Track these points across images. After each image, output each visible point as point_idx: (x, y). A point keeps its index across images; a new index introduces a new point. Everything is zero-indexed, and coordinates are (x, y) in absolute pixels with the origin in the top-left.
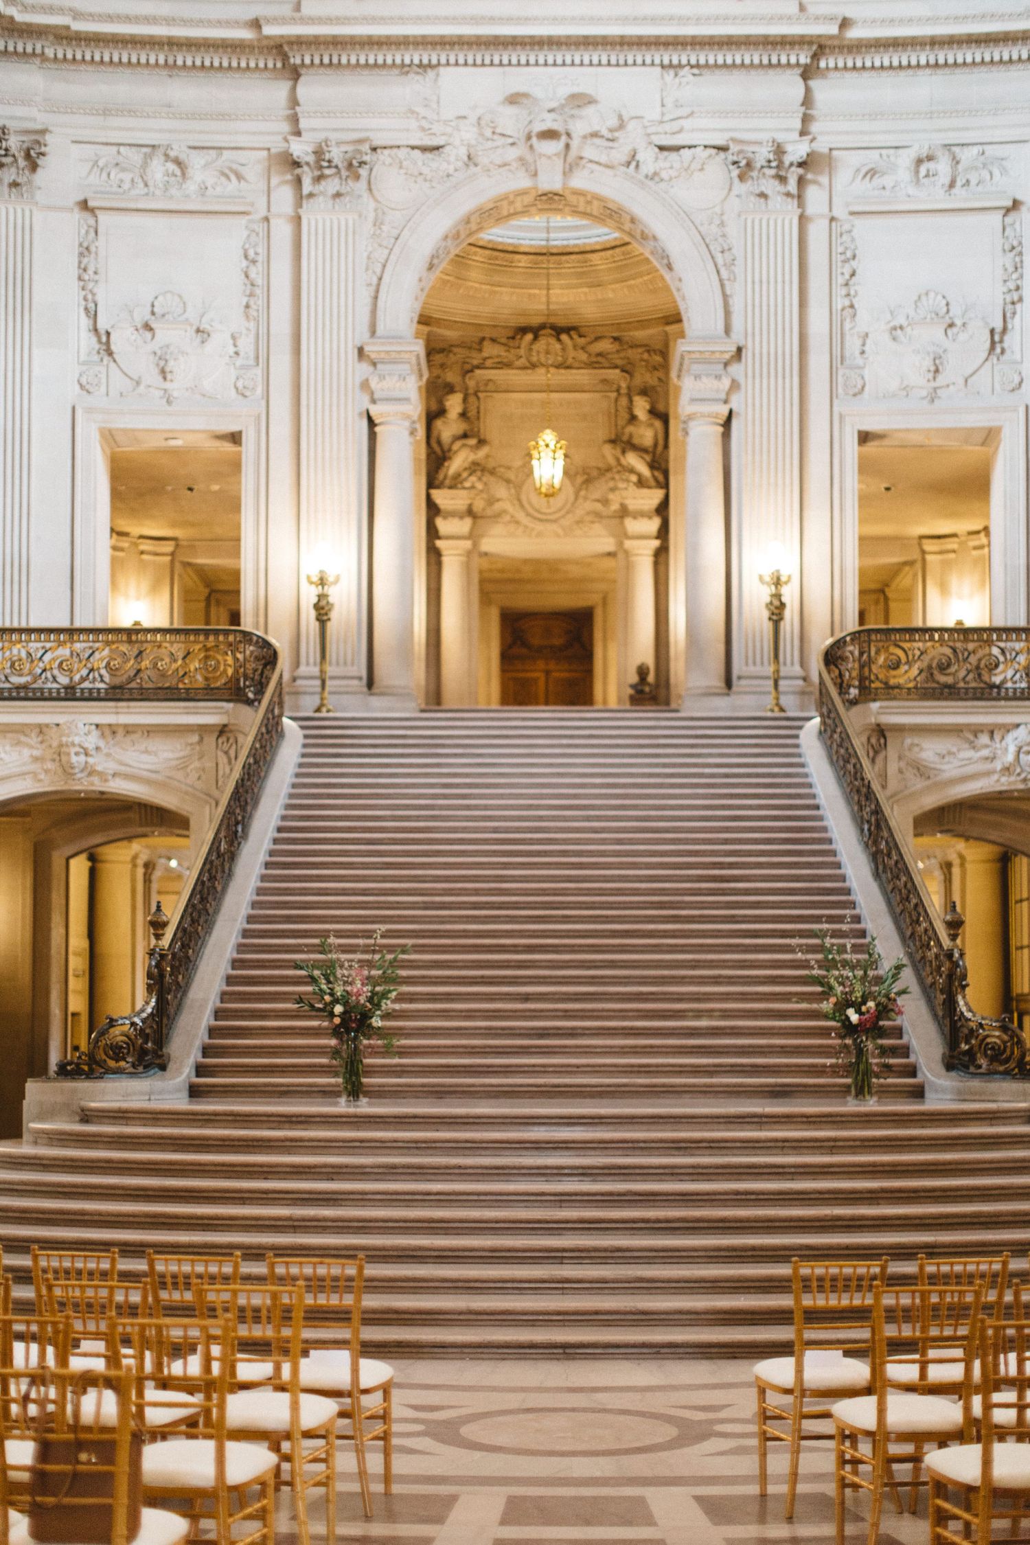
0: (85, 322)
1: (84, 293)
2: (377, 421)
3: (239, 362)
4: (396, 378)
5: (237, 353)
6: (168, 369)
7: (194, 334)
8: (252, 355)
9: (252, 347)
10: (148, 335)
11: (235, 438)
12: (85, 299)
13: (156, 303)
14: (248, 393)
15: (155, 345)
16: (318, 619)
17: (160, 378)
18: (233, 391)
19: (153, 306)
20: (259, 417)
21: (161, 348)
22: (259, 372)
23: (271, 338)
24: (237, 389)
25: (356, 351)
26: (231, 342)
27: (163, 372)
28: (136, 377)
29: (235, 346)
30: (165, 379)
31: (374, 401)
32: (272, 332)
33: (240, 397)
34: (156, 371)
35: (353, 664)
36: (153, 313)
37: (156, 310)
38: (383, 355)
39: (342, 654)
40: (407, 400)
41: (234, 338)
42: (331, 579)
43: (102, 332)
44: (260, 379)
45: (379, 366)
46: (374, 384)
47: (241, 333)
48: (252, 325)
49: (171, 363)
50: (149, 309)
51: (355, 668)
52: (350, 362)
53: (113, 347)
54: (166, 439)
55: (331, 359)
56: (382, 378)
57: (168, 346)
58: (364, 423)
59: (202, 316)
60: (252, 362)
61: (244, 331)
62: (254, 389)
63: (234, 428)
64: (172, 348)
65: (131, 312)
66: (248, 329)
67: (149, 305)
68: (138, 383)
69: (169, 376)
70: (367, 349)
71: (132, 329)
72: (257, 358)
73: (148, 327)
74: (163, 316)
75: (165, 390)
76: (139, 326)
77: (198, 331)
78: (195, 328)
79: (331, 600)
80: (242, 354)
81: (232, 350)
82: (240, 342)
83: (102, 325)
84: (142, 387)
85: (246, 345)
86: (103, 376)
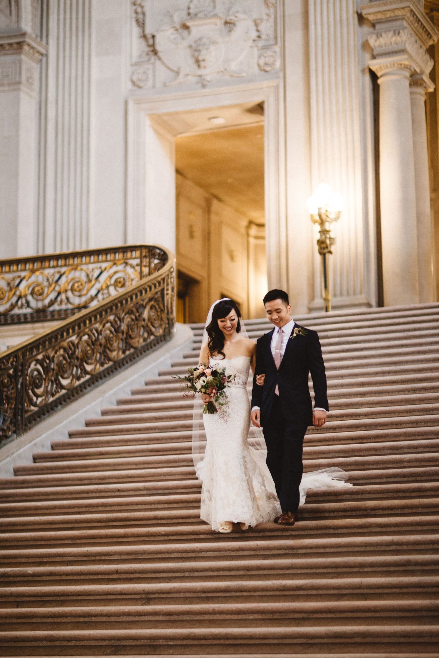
0: (136, 31)
1: (134, 8)
2: (379, 74)
3: (261, 44)
4: (391, 33)
5: (259, 37)
6: (201, 58)
7: (223, 26)
8: (272, 35)
9: (272, 29)
10: (185, 32)
11: (259, 108)
12: (136, 13)
13: (192, 6)
14: (268, 68)
15: (190, 39)
16: (320, 253)
17: (195, 67)
18: (256, 68)
19: (189, 8)
20: (277, 87)
21: (196, 42)
22: (277, 48)
23: (286, 19)
24: (259, 65)
25: (356, 16)
26: (254, 28)
27: (197, 62)
28: (175, 69)
29: (258, 31)
30: (199, 66)
31: (374, 57)
32: (287, 12)
33: (263, 73)
34: (192, 61)
35: (361, 293)
36: (189, 14)
37: (191, 11)
38: (379, 16)
39: (345, 283)
40: (403, 51)
41: (256, 25)
42: (332, 216)
43: (149, 36)
44: (278, 54)
45: (378, 26)
46: (372, 42)
47: (262, 20)
48: (272, 10)
49: (204, 52)
50: (185, 12)
51: (363, 296)
52: (352, 29)
53: (158, 48)
54: (210, 119)
55: (335, 27)
56: (379, 36)
57: (200, 39)
58: (367, 79)
59: (229, 10)
60: (272, 42)
61: (265, 17)
62: (272, 64)
63: (257, 100)
64: (204, 40)
65: (171, 16)
66: (268, 15)
67: (186, 8)
68: (178, 73)
69: (202, 64)
70: (364, 12)
71: (172, 30)
72: (276, 38)
73: (185, 27)
74: (196, 15)
75: (200, 76)
76: (178, 26)
77: (226, 23)
78: (223, 21)
79: (332, 235)
80: (264, 37)
81: (254, 34)
82: (262, 27)
83: (149, 31)
84: (182, 75)
85: (267, 28)
86: (150, 73)
